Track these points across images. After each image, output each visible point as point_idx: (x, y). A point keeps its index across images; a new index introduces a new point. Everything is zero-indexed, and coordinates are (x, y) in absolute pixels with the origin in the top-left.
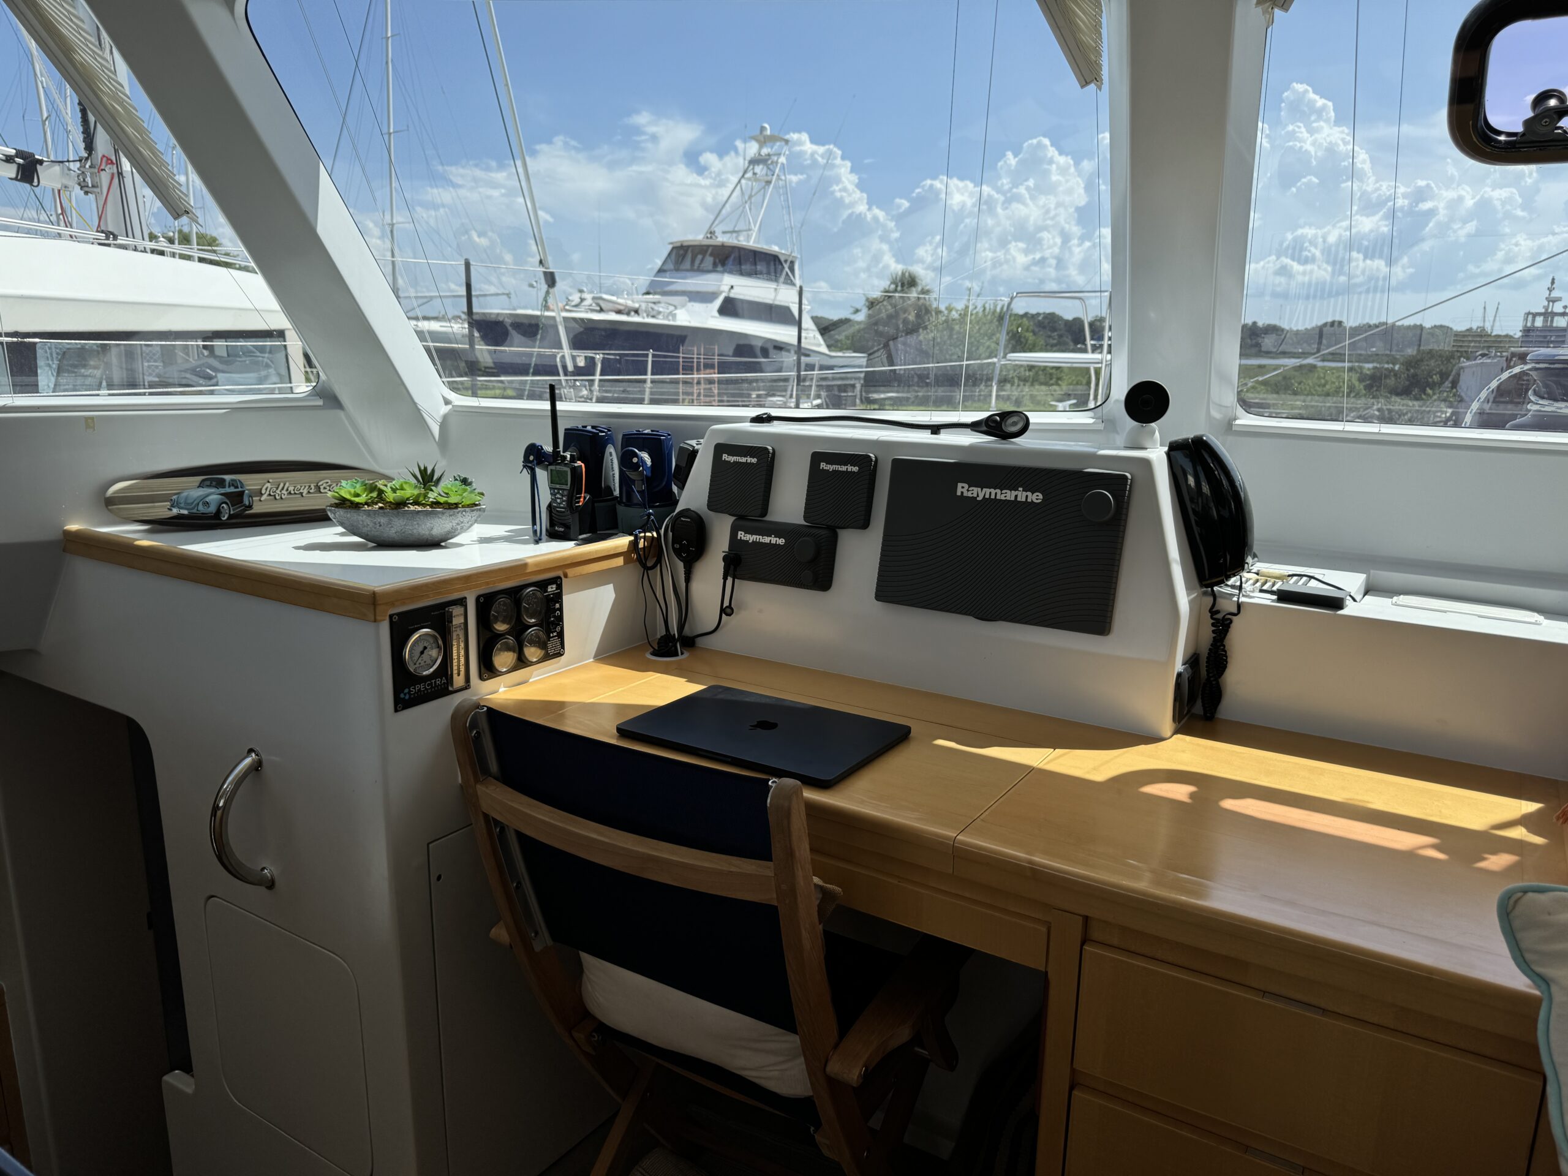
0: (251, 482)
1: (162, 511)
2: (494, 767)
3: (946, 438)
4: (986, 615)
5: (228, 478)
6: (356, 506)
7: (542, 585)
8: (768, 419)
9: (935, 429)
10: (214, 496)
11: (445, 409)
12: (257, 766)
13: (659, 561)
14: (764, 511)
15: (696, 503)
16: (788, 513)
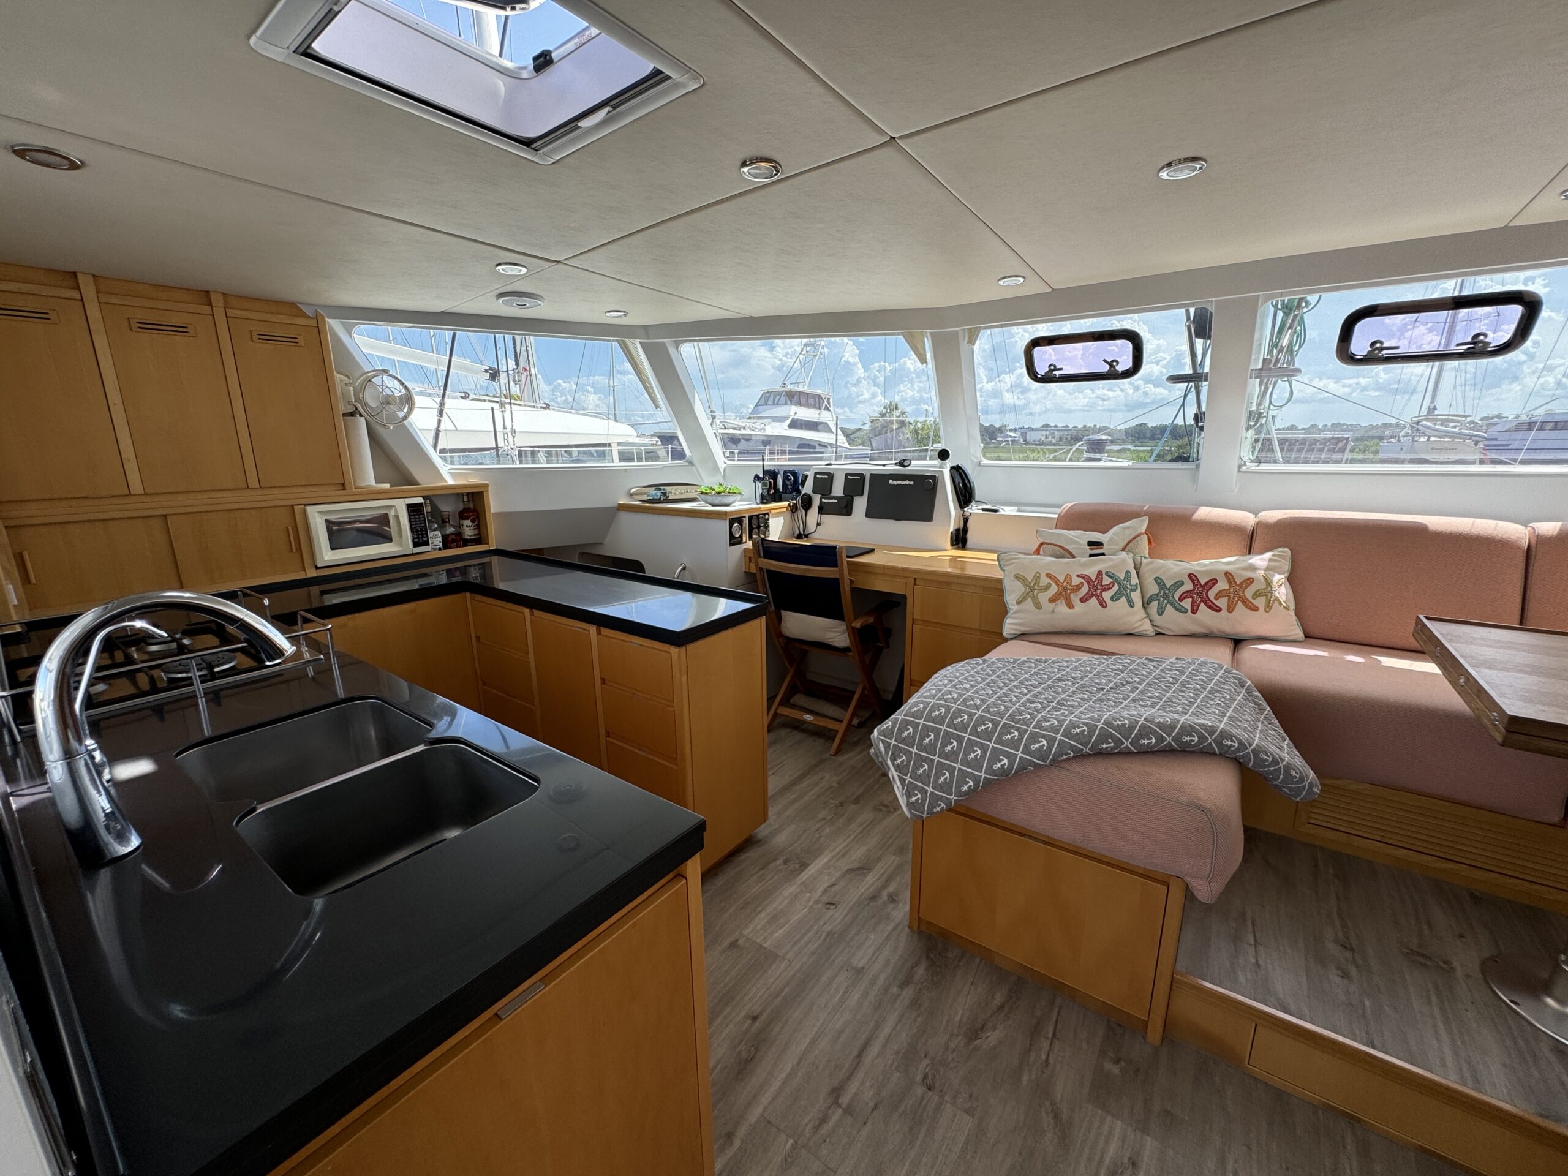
0: (668, 489)
1: (645, 498)
2: (762, 555)
3: (886, 468)
4: (898, 518)
5: (662, 488)
6: (707, 494)
7: (765, 514)
8: (831, 464)
9: (884, 465)
10: (658, 494)
11: (725, 465)
12: (684, 568)
13: (797, 510)
14: (830, 492)
15: (809, 492)
16: (838, 493)
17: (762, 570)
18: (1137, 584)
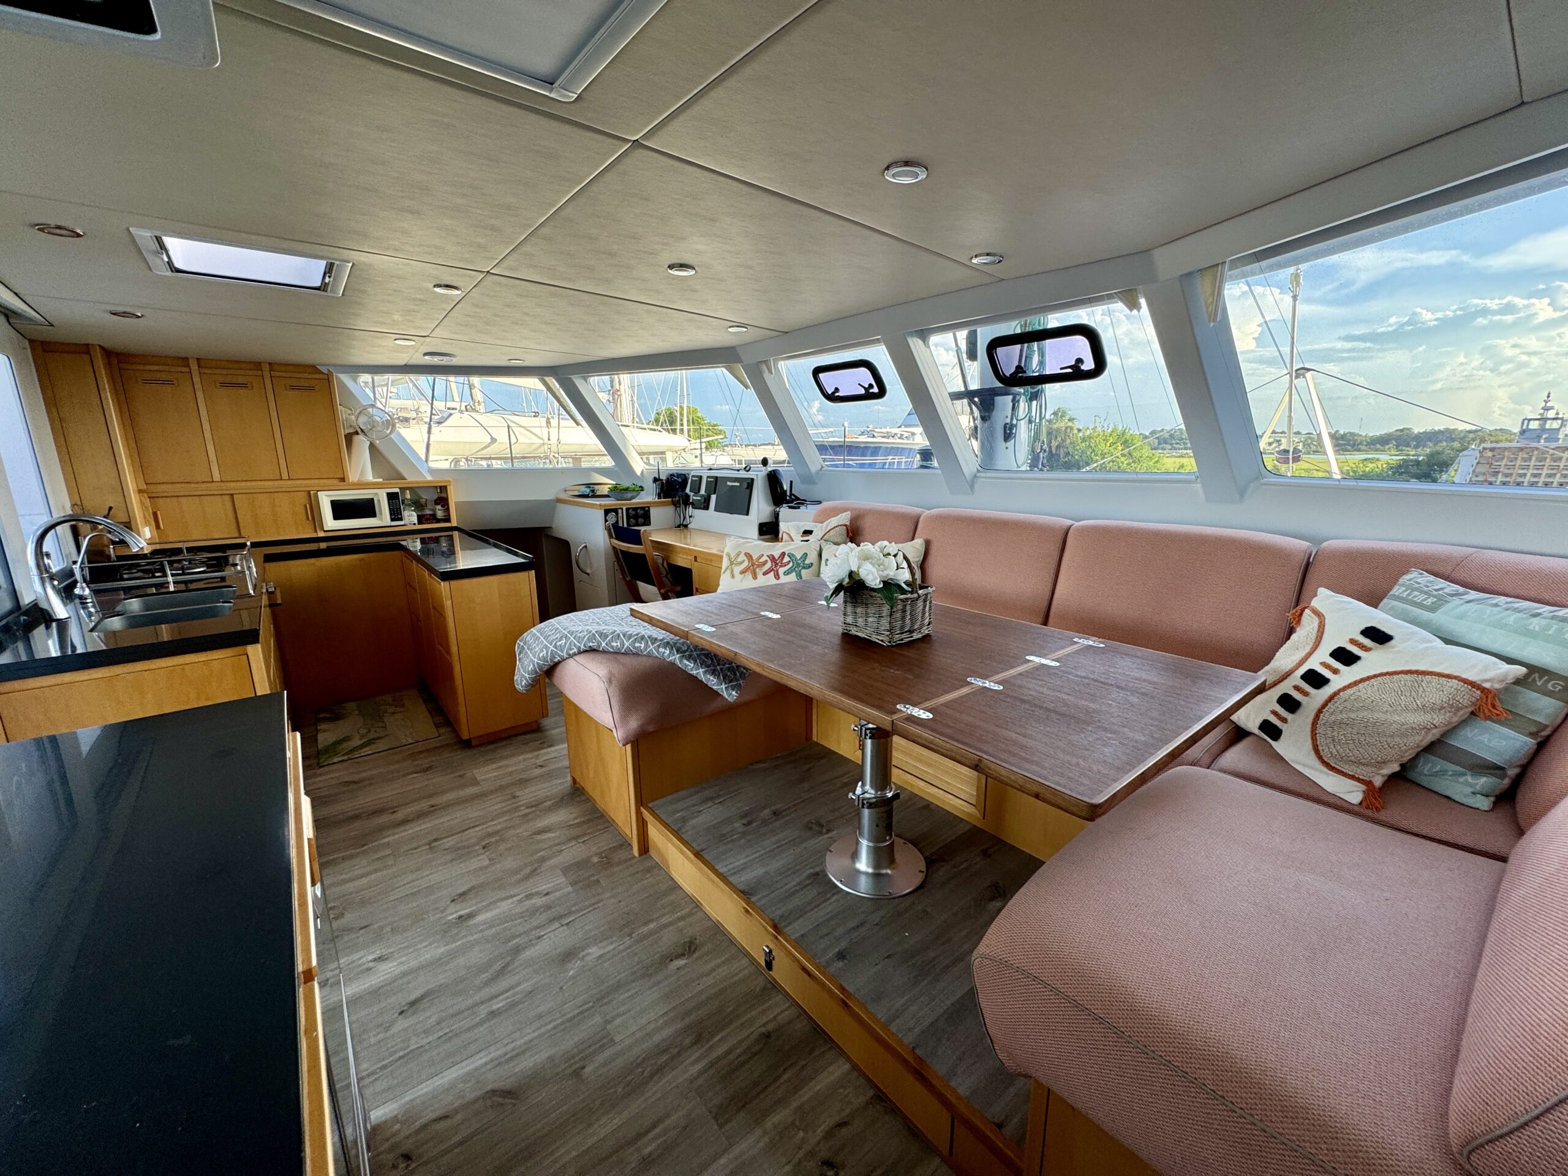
0: (596, 487)
1: (577, 493)
2: (613, 536)
5: (591, 486)
6: (614, 491)
7: (644, 508)
10: (587, 491)
12: (586, 547)
14: (699, 491)
15: (688, 490)
16: (703, 492)
17: (614, 548)
18: (812, 564)
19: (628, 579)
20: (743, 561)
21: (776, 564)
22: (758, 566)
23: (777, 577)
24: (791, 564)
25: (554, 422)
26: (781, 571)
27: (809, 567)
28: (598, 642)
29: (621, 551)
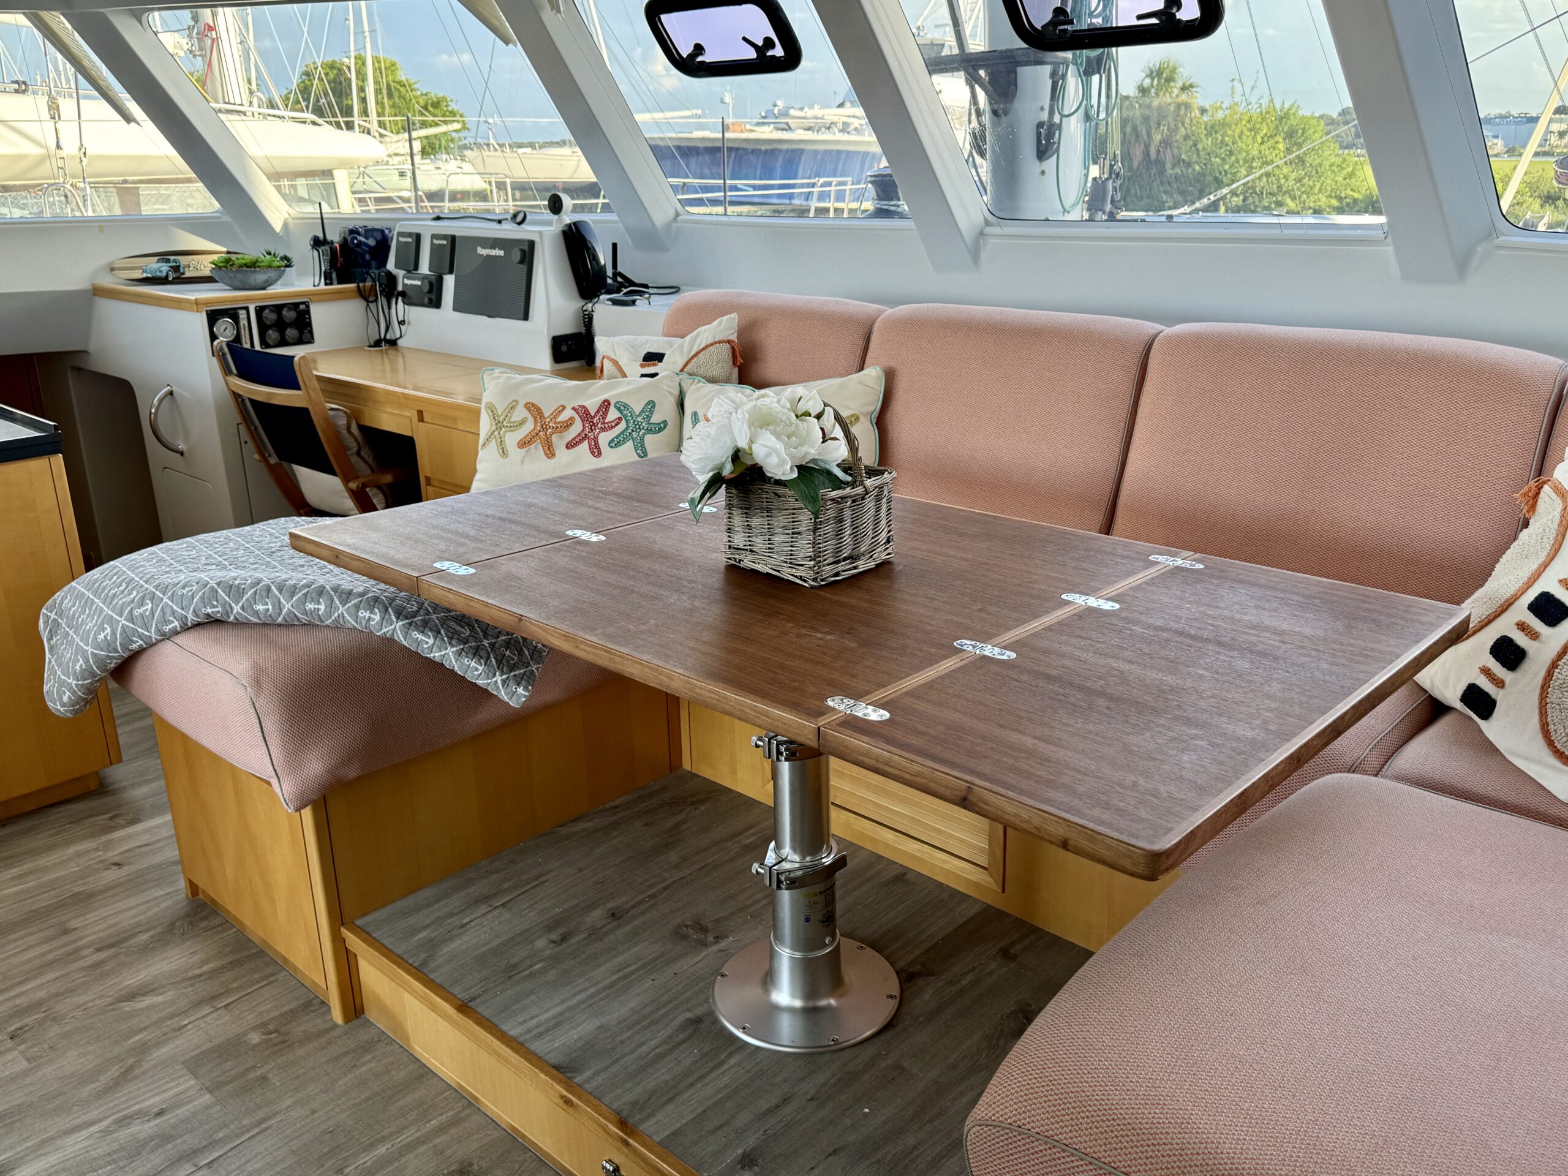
0: (183, 260)
1: (139, 275)
2: (234, 370)
5: (172, 258)
7: (296, 305)
10: (164, 269)
12: (171, 393)
14: (416, 268)
15: (391, 265)
16: (424, 268)
17: (236, 396)
18: (665, 423)
19: (273, 460)
20: (522, 422)
21: (593, 426)
22: (556, 430)
23: (596, 451)
24: (623, 425)
25: (67, 106)
26: (604, 438)
27: (661, 430)
28: (225, 604)
29: (251, 400)
